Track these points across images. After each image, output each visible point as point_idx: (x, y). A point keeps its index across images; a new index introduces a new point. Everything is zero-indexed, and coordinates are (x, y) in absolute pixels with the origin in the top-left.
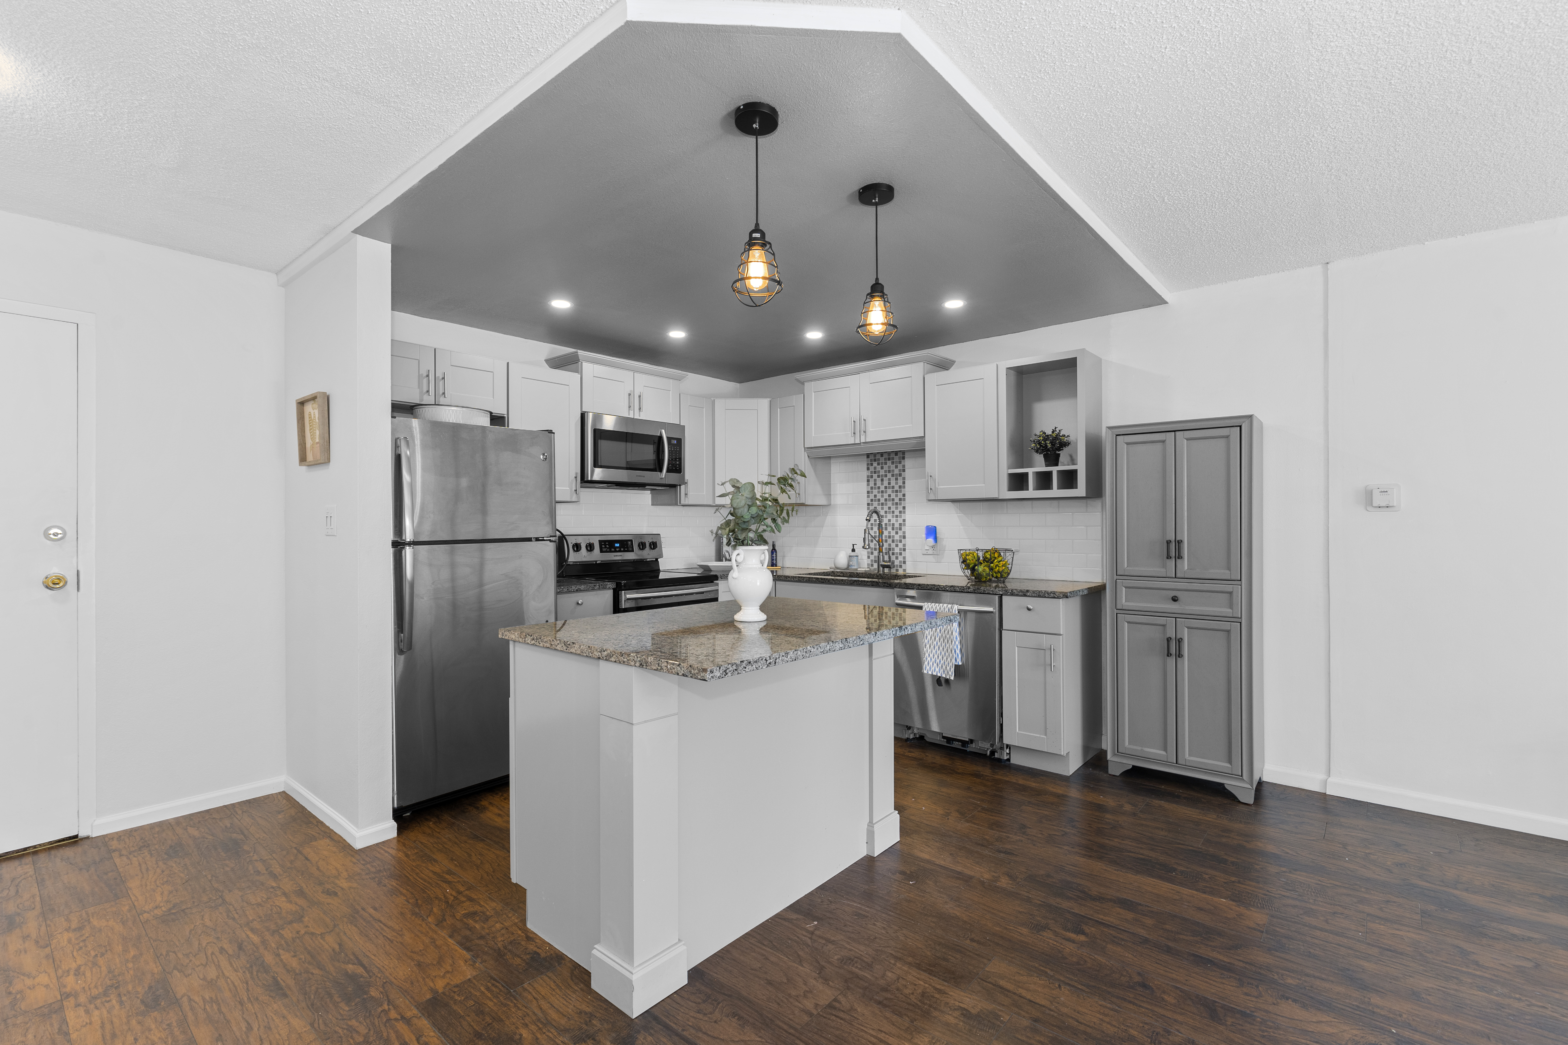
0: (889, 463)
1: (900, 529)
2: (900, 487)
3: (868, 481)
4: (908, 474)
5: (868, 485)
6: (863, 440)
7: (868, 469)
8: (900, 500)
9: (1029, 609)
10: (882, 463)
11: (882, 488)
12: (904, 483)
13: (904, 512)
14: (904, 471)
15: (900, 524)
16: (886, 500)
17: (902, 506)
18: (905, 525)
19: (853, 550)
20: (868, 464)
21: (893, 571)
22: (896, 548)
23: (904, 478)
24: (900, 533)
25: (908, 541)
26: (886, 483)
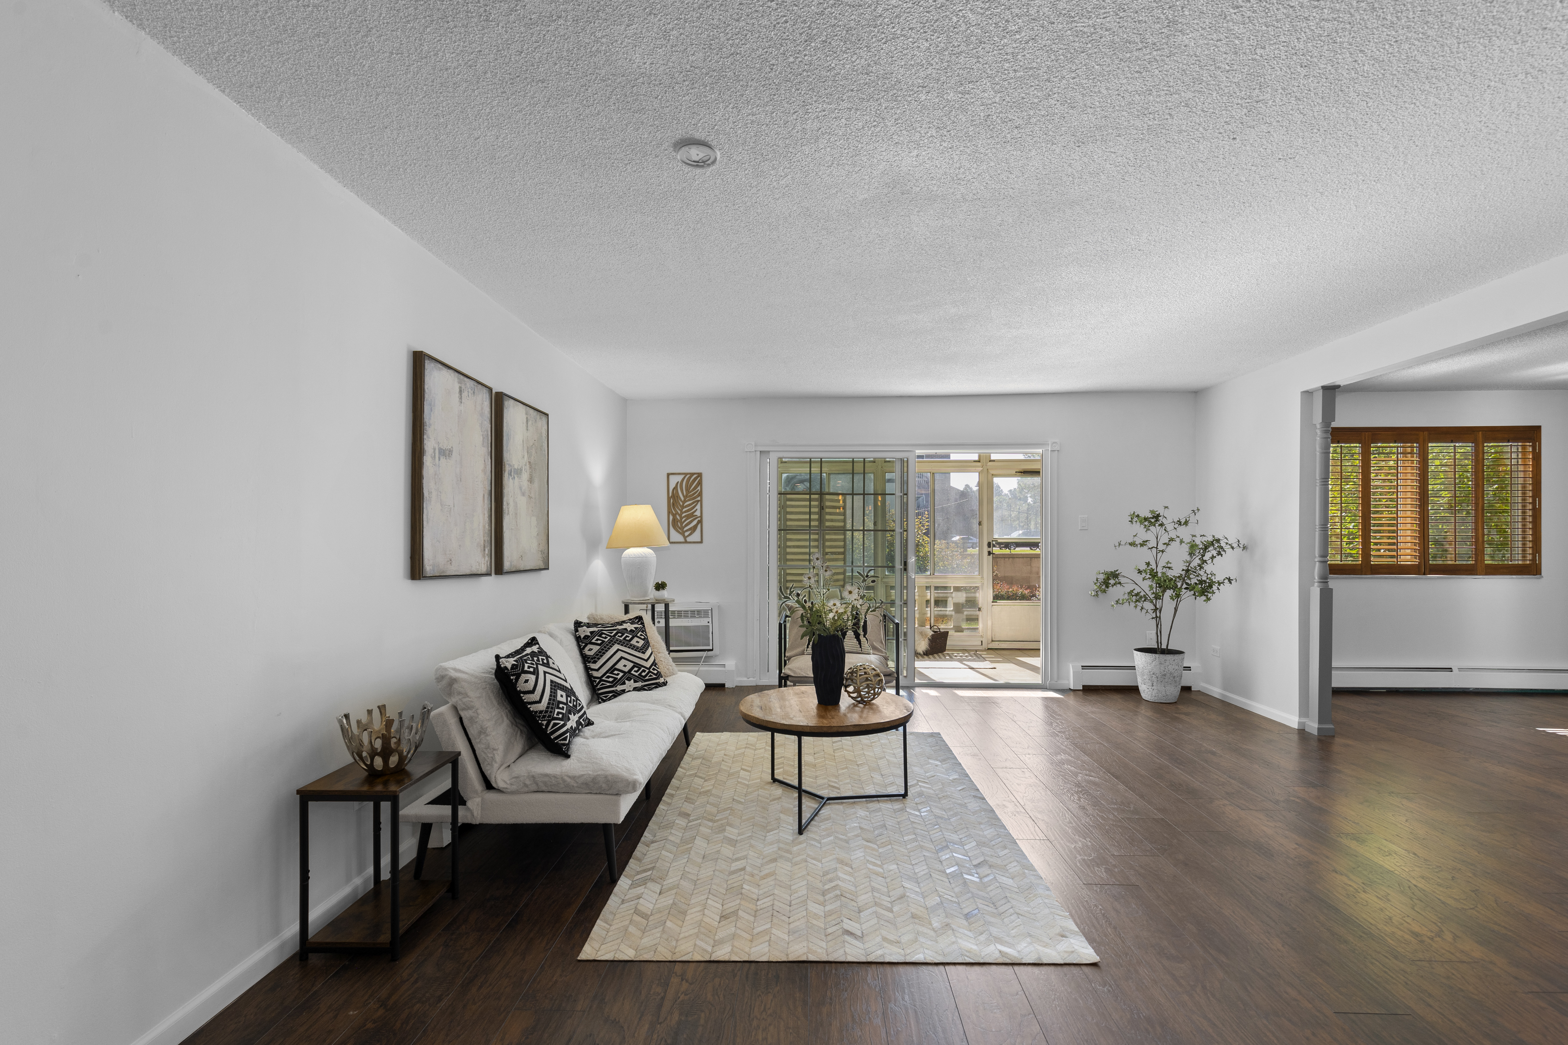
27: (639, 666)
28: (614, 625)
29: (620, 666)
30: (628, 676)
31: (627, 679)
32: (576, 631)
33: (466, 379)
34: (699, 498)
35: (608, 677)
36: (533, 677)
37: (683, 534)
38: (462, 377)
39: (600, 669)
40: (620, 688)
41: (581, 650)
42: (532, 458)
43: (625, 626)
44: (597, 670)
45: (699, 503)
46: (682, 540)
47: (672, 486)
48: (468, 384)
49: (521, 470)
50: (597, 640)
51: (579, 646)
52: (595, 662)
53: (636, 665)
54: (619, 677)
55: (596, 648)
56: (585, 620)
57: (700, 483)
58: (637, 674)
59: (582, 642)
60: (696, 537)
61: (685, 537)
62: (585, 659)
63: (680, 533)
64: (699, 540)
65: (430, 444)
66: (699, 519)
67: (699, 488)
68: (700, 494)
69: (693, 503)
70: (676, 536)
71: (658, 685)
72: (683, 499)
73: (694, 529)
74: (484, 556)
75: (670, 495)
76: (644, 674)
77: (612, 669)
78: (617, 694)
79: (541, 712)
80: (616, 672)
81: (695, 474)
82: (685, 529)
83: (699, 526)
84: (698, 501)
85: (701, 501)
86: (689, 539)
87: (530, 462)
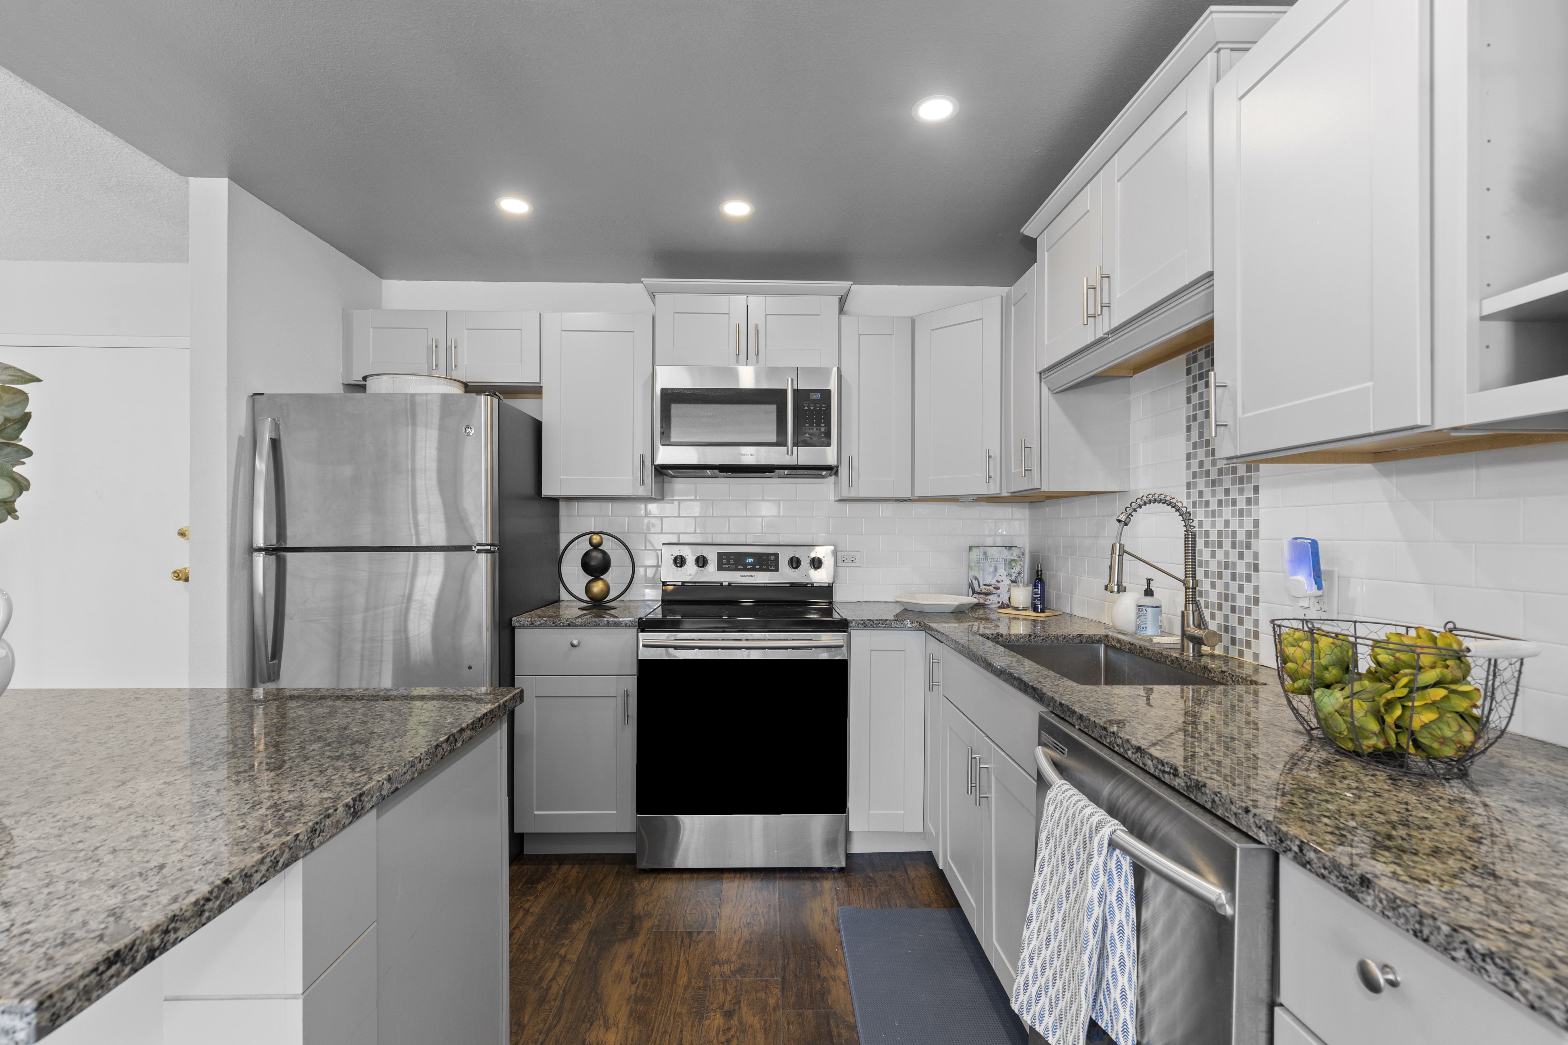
1: (1248, 547)
3: (1189, 429)
5: (1190, 439)
6: (1107, 328)
7: (1190, 401)
15: (1249, 534)
18: (1257, 536)
19: (1149, 593)
22: (1238, 595)
24: (1248, 557)
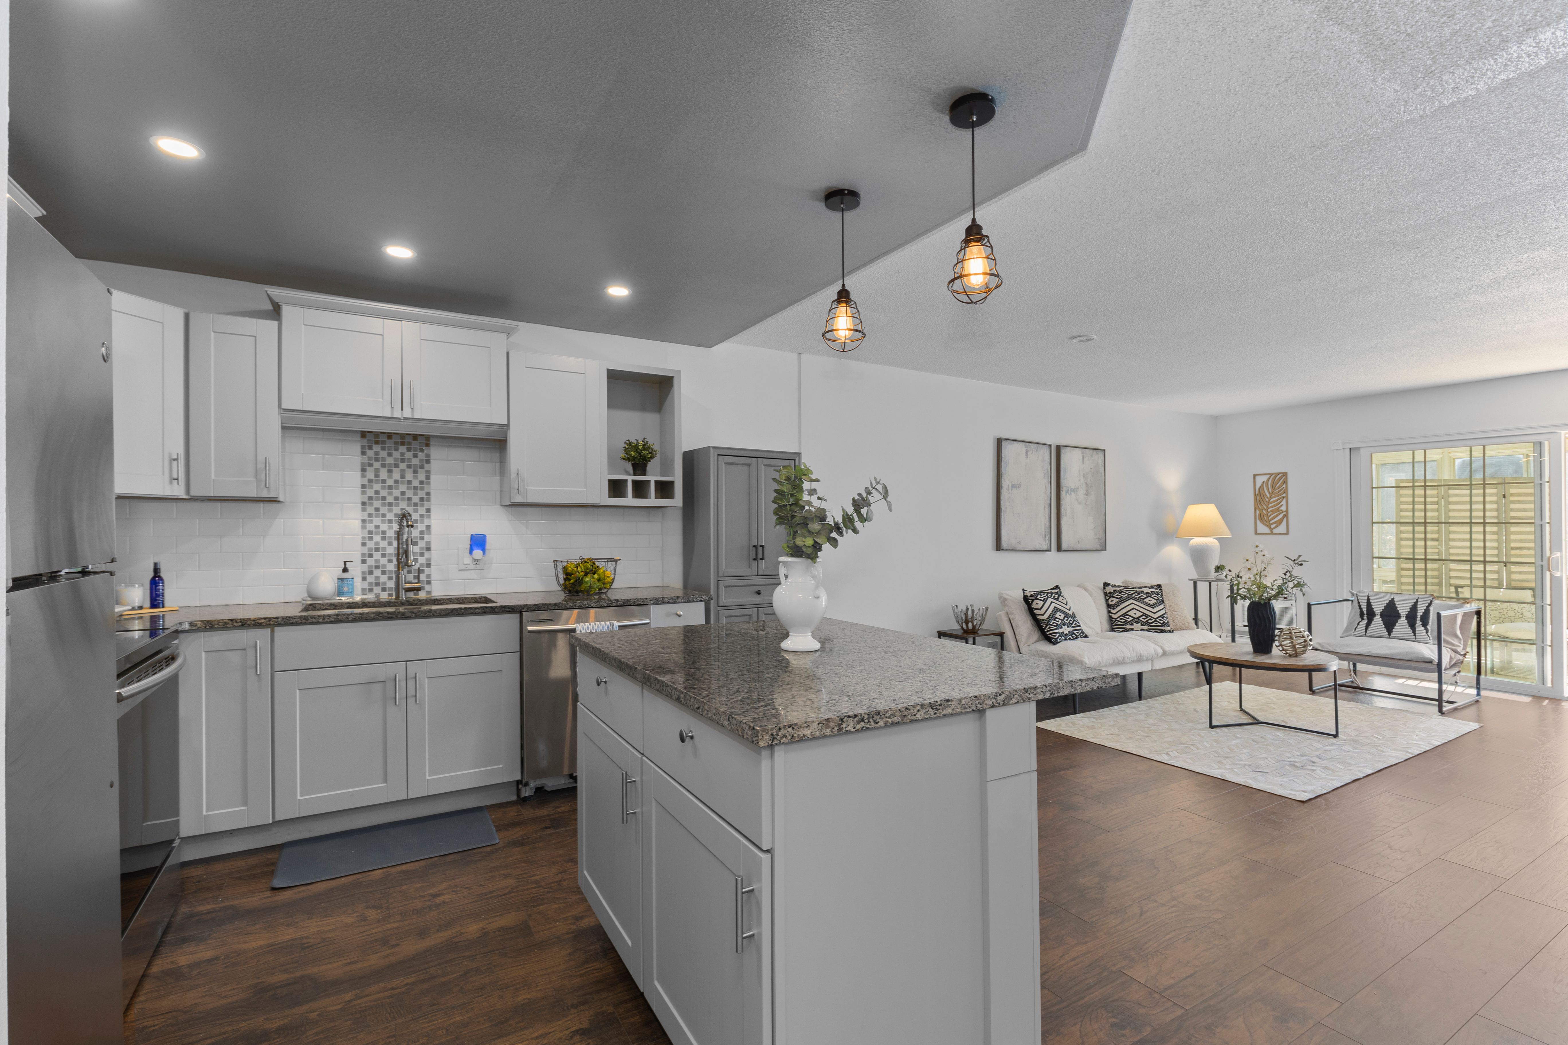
0: (402, 449)
2: (421, 482)
3: (363, 470)
4: (434, 465)
5: (363, 476)
6: (407, 413)
7: (363, 453)
8: (422, 499)
9: (679, 616)
10: (390, 448)
11: (390, 482)
12: (428, 478)
13: (429, 517)
14: (428, 462)
16: (396, 499)
17: (425, 507)
18: (429, 533)
19: (345, 570)
20: (363, 447)
21: (422, 595)
23: (428, 472)
25: (434, 554)
26: (396, 475)
27: (1147, 616)
28: (1135, 588)
29: (1131, 613)
30: (1137, 620)
31: (1135, 622)
32: (1104, 588)
33: (1031, 444)
34: (1284, 495)
35: (1121, 619)
36: (1042, 603)
37: (1269, 526)
38: (1028, 444)
39: (1117, 613)
40: (1128, 627)
41: (1107, 600)
42: (1089, 480)
43: (1143, 589)
44: (1115, 614)
45: (1284, 500)
46: (1269, 532)
47: (1258, 485)
48: (1032, 447)
49: (1077, 489)
50: (1118, 595)
51: (1106, 598)
52: (1114, 609)
53: (1144, 614)
54: (1129, 620)
55: (1116, 600)
56: (1112, 583)
57: (1285, 482)
58: (1144, 620)
59: (1108, 595)
60: (1282, 528)
61: (1271, 530)
62: (1109, 606)
63: (1267, 526)
64: (1285, 532)
65: (1005, 483)
66: (1285, 513)
67: (1284, 486)
68: (1286, 491)
69: (1279, 499)
70: (1262, 528)
71: (1163, 631)
72: (1268, 496)
73: (1279, 523)
74: (1045, 540)
75: (1257, 493)
76: (1150, 621)
77: (1125, 615)
78: (1126, 630)
79: (1043, 620)
80: (1127, 617)
81: (1280, 473)
82: (1271, 522)
83: (1285, 520)
84: (1284, 497)
85: (1287, 497)
86: (1275, 531)
87: (1086, 483)
